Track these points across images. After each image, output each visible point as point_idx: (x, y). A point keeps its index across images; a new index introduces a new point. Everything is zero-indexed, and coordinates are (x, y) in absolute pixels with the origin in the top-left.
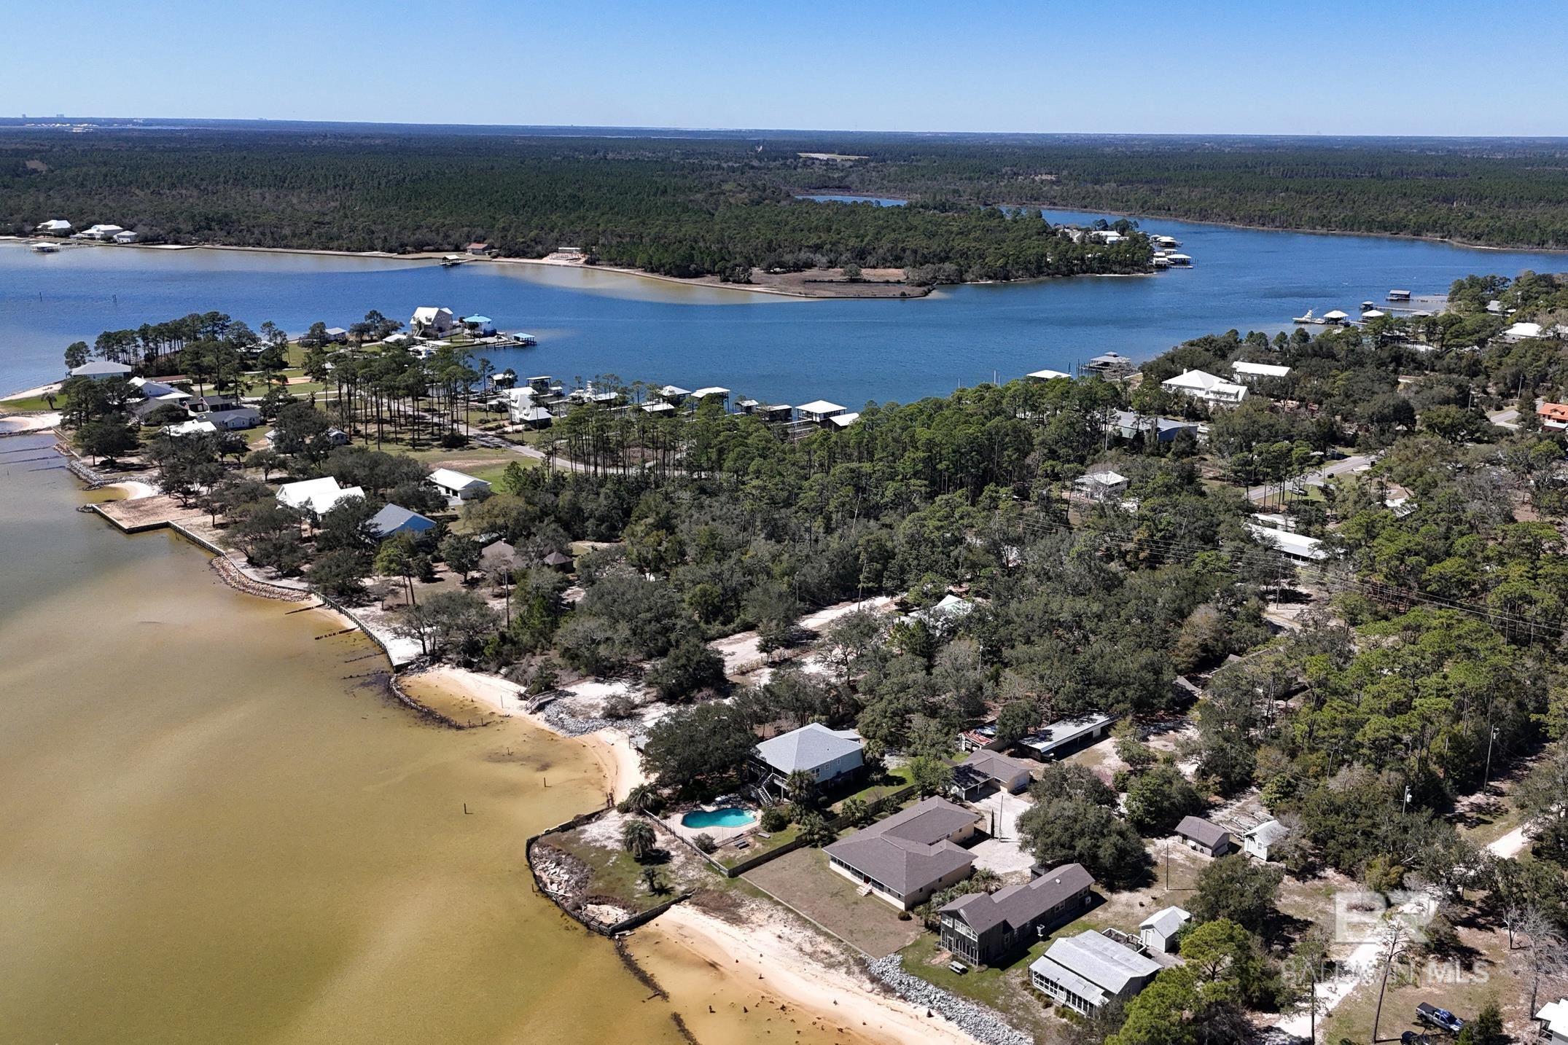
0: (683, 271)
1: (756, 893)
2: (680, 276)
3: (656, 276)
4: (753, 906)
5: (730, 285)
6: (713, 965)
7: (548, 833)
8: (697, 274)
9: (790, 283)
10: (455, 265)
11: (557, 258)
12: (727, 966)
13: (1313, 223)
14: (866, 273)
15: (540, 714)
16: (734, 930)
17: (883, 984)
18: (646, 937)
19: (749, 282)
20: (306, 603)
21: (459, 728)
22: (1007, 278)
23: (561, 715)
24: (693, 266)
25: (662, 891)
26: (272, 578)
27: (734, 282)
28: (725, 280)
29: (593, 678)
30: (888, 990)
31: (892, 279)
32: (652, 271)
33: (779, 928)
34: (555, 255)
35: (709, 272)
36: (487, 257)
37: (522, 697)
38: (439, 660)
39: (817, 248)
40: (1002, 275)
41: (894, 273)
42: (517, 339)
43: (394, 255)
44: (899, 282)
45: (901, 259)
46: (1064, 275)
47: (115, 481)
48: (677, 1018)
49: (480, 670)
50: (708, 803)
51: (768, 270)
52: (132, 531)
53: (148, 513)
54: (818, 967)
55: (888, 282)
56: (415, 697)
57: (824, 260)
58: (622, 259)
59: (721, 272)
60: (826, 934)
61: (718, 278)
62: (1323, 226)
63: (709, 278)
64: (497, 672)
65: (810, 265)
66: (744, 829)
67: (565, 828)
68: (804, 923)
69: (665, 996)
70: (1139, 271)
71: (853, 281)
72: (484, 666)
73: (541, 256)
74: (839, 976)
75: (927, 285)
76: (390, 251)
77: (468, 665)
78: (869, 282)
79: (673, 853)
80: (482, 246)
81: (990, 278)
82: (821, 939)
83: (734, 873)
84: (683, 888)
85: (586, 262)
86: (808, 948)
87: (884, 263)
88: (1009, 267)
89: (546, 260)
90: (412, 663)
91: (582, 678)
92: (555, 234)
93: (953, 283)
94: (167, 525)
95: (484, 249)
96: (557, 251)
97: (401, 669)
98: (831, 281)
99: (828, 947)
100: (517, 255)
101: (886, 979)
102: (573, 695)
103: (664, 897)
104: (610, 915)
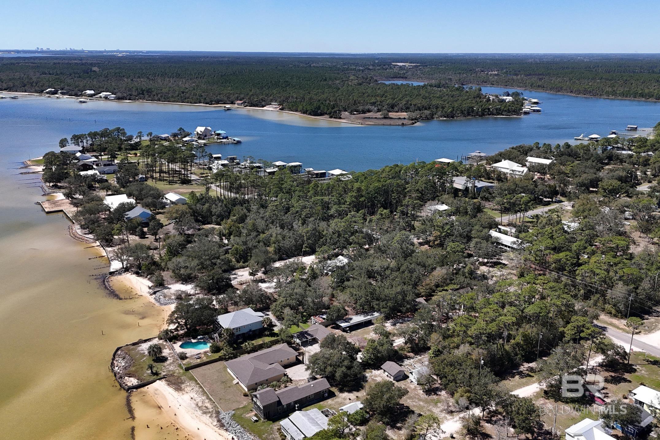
0: (316, 113)
1: (192, 379)
2: (314, 115)
3: (305, 115)
4: (188, 384)
5: (332, 119)
6: (160, 408)
7: (127, 345)
8: (321, 114)
9: (357, 118)
10: (229, 109)
11: (269, 107)
12: (165, 408)
14: (391, 115)
15: (154, 296)
16: (175, 394)
17: (222, 423)
18: (141, 392)
19: (340, 118)
20: (94, 244)
21: (121, 299)
22: (453, 117)
23: (161, 297)
24: (319, 111)
25: (156, 374)
26: (85, 234)
27: (335, 118)
28: (331, 117)
29: (181, 282)
30: (222, 426)
31: (402, 117)
32: (304, 113)
33: (193, 395)
35: (326, 114)
36: (243, 106)
37: (150, 288)
38: (128, 271)
39: (373, 104)
40: (451, 116)
41: (404, 114)
42: (234, 140)
43: (208, 105)
44: (405, 118)
45: (409, 108)
46: (480, 116)
47: (54, 192)
48: (133, 429)
49: (141, 276)
50: (194, 338)
51: (351, 113)
52: (48, 213)
53: (58, 206)
54: (199, 413)
55: (400, 118)
56: (111, 285)
57: (376, 109)
58: (293, 108)
59: (329, 114)
60: (210, 400)
61: (328, 116)
63: (326, 116)
64: (146, 277)
65: (369, 111)
66: (202, 351)
67: (134, 344)
68: (204, 393)
69: (133, 418)
71: (385, 118)
72: (142, 274)
73: (263, 106)
74: (206, 418)
75: (416, 120)
76: (207, 103)
77: (138, 274)
78: (392, 118)
79: (169, 358)
80: (241, 102)
81: (445, 117)
82: (207, 401)
83: (187, 369)
84: (164, 374)
85: (280, 109)
86: (200, 404)
87: (402, 110)
88: (454, 112)
89: (265, 108)
90: (117, 271)
91: (177, 282)
92: (271, 98)
93: (428, 119)
94: (62, 211)
95: (242, 103)
96: (270, 104)
97: (112, 274)
98: (376, 118)
99: (208, 405)
100: (254, 106)
101: (223, 421)
102: (169, 288)
103: (155, 377)
104: (132, 381)
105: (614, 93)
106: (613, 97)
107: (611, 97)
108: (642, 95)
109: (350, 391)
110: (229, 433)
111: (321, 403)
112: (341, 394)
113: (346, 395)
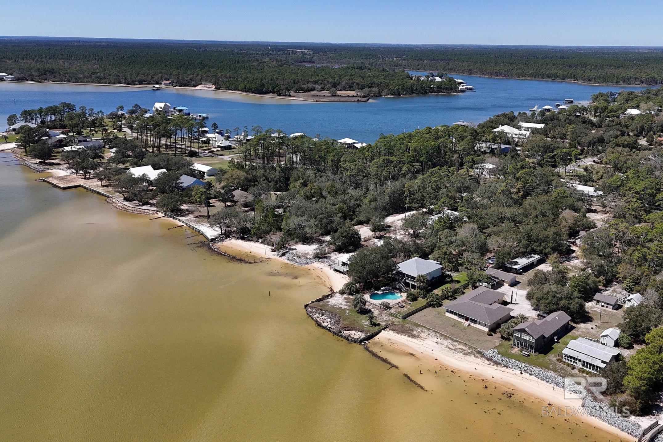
0: (260, 91)
1: (418, 326)
2: (259, 94)
3: (248, 94)
4: (419, 330)
5: (282, 97)
6: (412, 354)
7: (312, 302)
8: (266, 93)
9: (308, 96)
10: (158, 89)
11: (202, 87)
12: (418, 355)
13: (518, 75)
14: (339, 93)
15: (283, 257)
16: (414, 340)
17: (493, 361)
18: (375, 344)
19: (290, 96)
20: (156, 216)
21: (250, 263)
22: (400, 95)
23: (294, 258)
24: (264, 89)
25: (375, 325)
26: (138, 206)
27: (283, 96)
28: (280, 95)
29: (301, 243)
30: (497, 363)
31: (350, 95)
32: (246, 92)
33: (435, 340)
34: (201, 86)
35: (271, 92)
36: (171, 87)
37: (273, 251)
38: (229, 237)
39: (316, 82)
40: (397, 94)
41: (353, 93)
42: (200, 116)
43: (130, 85)
44: (353, 96)
45: (352, 87)
46: (423, 94)
47: (48, 169)
48: (406, 376)
49: (249, 240)
50: (378, 290)
51: (296, 91)
52: (65, 188)
53: (70, 181)
54: (461, 355)
55: (349, 96)
56: (224, 251)
57: (320, 87)
58: (232, 86)
59: (277, 92)
60: (457, 341)
61: (276, 94)
62: (523, 76)
63: (271, 94)
64: (257, 241)
65: (314, 90)
66: (399, 300)
67: (319, 300)
68: (446, 337)
69: (396, 367)
70: (454, 92)
71: (333, 96)
72: (250, 239)
73: (195, 86)
74: (471, 358)
75: (367, 97)
76: (128, 84)
77: (243, 238)
78: (341, 96)
79: (372, 310)
80: (168, 82)
81: (392, 95)
82: (456, 343)
83: (404, 318)
84: (384, 323)
85: (216, 88)
86: (451, 346)
87: (344, 89)
88: (400, 90)
89: (198, 88)
90: (217, 238)
91: (296, 243)
92: (199, 77)
93: (377, 96)
94: (80, 186)
95: (170, 83)
96: (201, 84)
97: (213, 240)
98: (324, 96)
99: (461, 347)
100: (185, 86)
101: (495, 359)
102: (296, 249)
103: (377, 327)
104: (356, 335)
105: (523, 75)
106: (523, 78)
107: (521, 78)
108: (549, 76)
109: (584, 322)
110: (512, 369)
111: (570, 334)
112: (578, 326)
113: (582, 325)
